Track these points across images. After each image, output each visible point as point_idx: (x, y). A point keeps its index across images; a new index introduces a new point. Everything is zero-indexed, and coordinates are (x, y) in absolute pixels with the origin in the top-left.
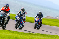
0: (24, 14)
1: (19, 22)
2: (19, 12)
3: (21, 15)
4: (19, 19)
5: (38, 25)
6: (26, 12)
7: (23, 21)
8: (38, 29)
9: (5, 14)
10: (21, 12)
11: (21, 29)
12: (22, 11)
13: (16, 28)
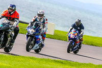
0: (44, 22)
1: (34, 40)
2: (34, 19)
3: (37, 25)
4: (32, 32)
5: (75, 45)
6: (47, 20)
7: (40, 37)
8: (75, 53)
9: (9, 23)
10: (38, 20)
11: (37, 51)
12: (39, 18)
13: (28, 50)
